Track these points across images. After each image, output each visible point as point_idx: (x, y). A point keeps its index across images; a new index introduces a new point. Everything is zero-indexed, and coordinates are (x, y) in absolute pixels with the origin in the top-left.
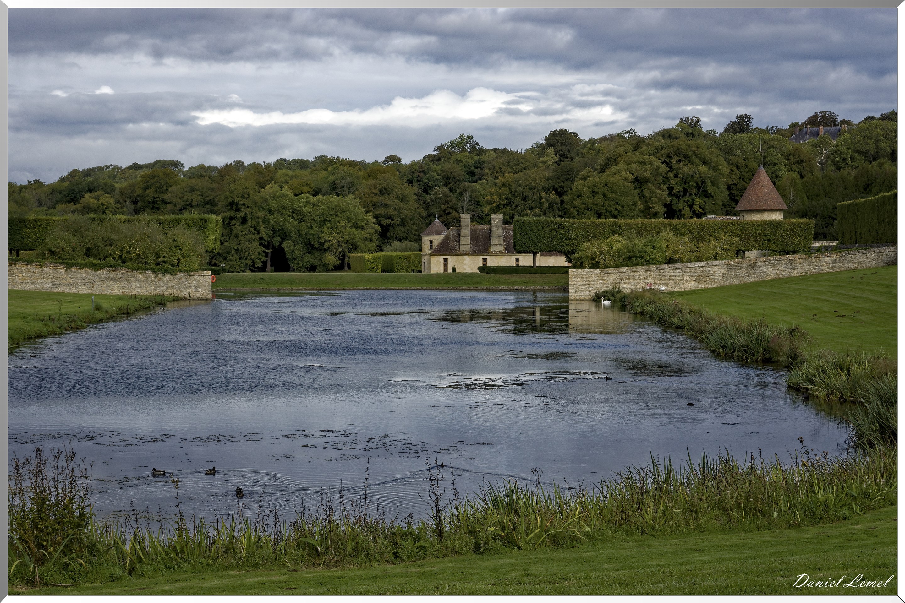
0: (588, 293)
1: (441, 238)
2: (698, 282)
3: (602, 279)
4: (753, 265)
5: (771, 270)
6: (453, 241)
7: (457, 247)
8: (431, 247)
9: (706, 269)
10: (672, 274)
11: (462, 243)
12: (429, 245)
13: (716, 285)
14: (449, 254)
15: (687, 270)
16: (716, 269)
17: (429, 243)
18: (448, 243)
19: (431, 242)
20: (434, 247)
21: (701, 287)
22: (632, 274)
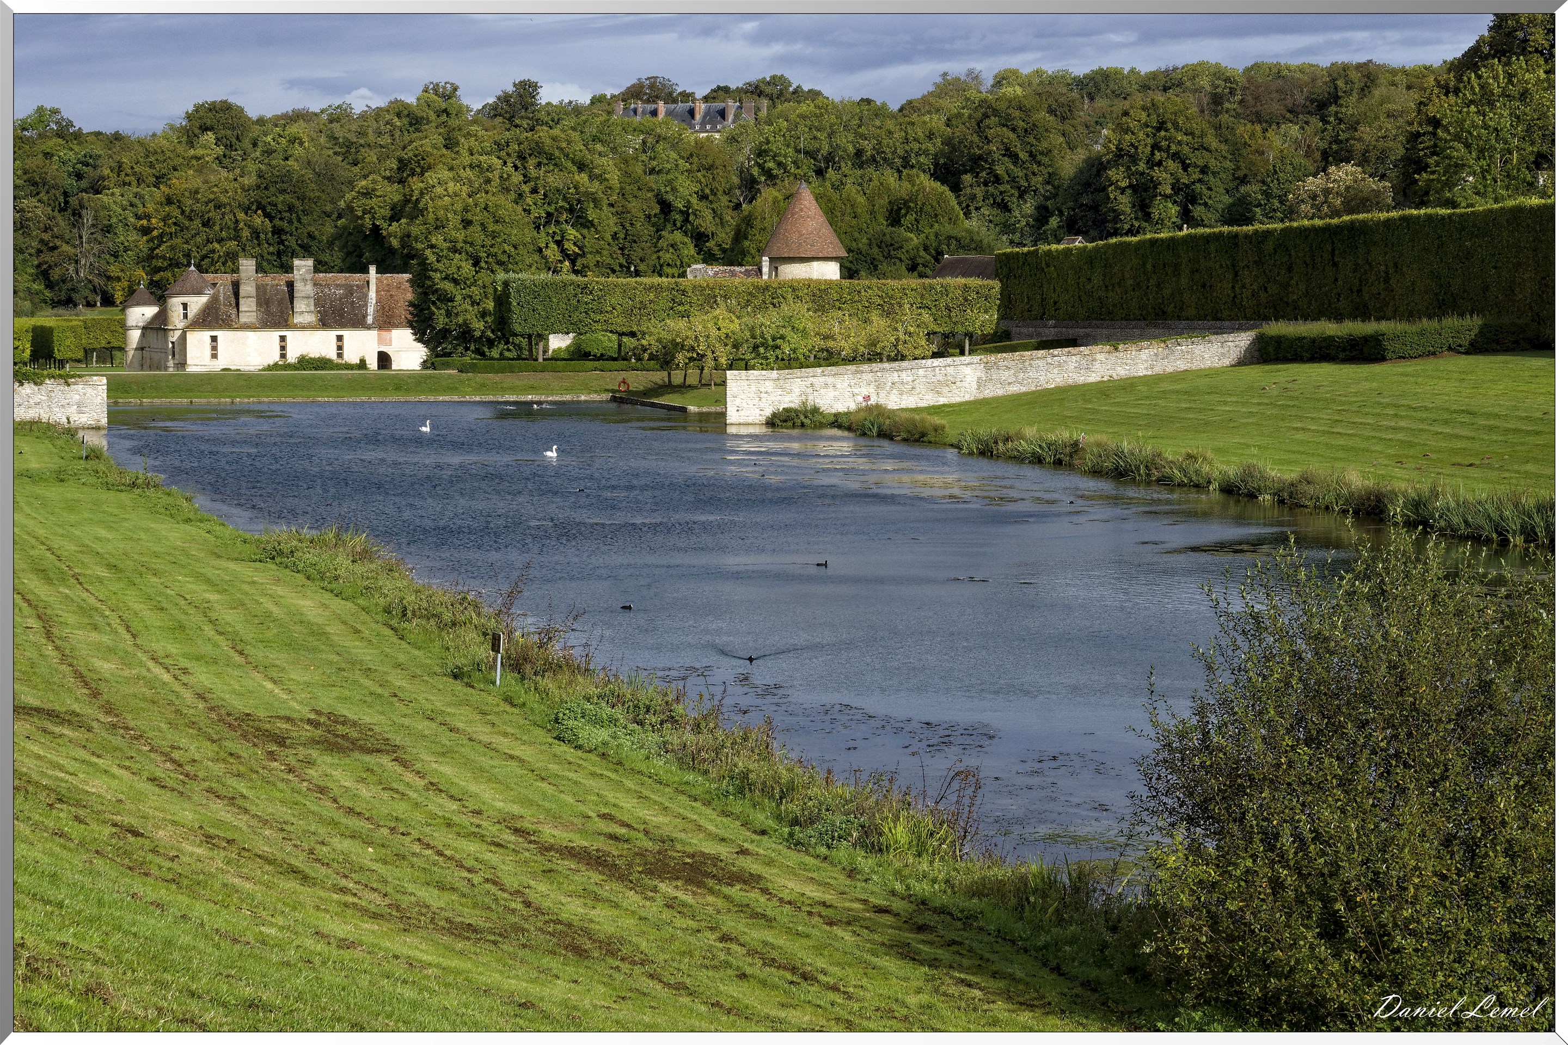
0: (758, 411)
1: (203, 300)
2: (938, 392)
3: (781, 388)
4: (1027, 364)
5: (1056, 371)
6: (225, 305)
7: (233, 316)
8: (185, 316)
9: (950, 370)
10: (896, 379)
11: (242, 308)
12: (182, 311)
13: (968, 398)
14: (220, 327)
15: (921, 372)
16: (967, 370)
17: (181, 307)
18: (217, 309)
19: (185, 306)
20: (190, 315)
21: (942, 401)
22: (830, 380)
